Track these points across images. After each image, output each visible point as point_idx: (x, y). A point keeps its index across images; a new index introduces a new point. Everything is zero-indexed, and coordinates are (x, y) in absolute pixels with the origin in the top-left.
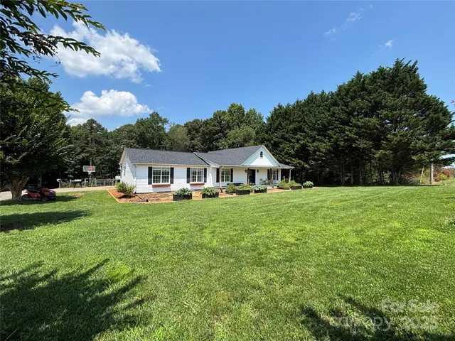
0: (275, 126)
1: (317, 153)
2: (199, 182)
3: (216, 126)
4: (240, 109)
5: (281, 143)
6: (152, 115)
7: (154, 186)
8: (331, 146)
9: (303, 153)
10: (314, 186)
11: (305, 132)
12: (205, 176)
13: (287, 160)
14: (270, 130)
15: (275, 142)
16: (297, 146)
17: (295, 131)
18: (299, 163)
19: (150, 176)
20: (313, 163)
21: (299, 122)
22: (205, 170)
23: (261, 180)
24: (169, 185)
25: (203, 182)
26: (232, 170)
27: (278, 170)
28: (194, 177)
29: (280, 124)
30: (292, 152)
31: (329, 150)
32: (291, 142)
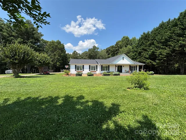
0: (140, 44)
1: (160, 56)
2: (94, 71)
3: (116, 48)
4: (127, 38)
5: (142, 52)
6: (93, 47)
7: (77, 72)
8: (170, 51)
9: (153, 57)
10: (154, 74)
11: (154, 45)
12: (97, 68)
13: (144, 61)
14: (138, 46)
15: (139, 52)
16: (150, 53)
17: (150, 45)
18: (150, 62)
19: (76, 68)
20: (158, 61)
21: (152, 40)
22: (97, 66)
23: (126, 70)
24: (82, 72)
25: (96, 71)
26: (109, 66)
27: (136, 66)
28: (92, 69)
29: (142, 43)
30: (147, 56)
31: (168, 54)
32: (147, 51)
